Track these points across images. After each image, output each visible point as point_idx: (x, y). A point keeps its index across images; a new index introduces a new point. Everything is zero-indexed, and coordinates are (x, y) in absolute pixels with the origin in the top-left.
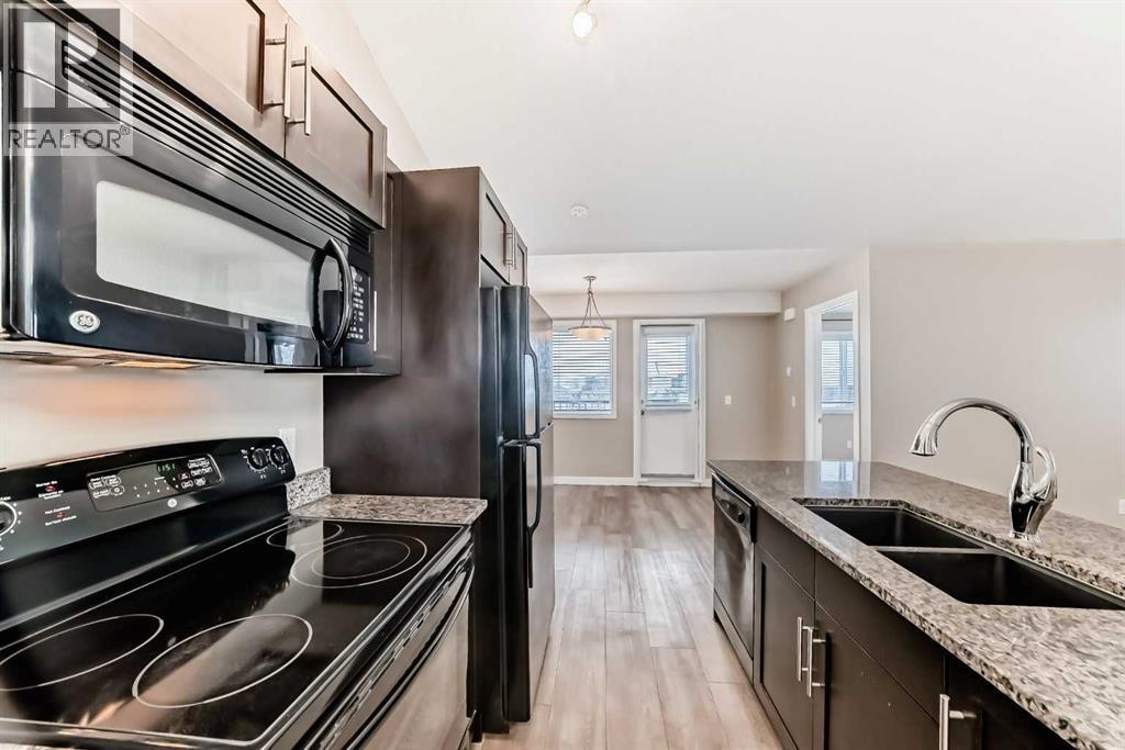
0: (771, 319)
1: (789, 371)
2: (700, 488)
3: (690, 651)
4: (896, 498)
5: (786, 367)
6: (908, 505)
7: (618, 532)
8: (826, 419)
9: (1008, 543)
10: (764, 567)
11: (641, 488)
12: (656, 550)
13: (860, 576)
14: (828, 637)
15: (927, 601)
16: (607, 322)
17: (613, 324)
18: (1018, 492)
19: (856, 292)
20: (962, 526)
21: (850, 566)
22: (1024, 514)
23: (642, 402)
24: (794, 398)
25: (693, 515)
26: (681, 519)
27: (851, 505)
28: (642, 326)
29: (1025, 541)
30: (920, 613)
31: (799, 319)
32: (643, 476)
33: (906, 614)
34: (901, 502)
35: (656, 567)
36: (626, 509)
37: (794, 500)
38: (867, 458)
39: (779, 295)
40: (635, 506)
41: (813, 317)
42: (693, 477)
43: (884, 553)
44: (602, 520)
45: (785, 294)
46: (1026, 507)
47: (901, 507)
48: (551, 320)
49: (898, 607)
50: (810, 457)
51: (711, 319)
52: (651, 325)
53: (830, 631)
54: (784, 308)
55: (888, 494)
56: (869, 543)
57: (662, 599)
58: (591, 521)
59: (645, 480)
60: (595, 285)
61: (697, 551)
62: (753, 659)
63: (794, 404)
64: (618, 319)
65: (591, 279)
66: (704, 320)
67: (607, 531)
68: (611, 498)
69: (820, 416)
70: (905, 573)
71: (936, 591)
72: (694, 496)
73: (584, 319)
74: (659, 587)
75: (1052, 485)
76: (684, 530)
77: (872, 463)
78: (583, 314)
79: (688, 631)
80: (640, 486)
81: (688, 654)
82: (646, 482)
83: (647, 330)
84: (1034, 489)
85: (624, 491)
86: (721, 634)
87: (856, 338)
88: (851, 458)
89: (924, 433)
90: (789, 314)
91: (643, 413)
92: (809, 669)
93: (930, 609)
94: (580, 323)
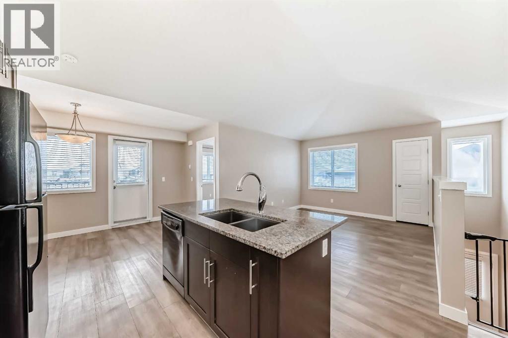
0: (183, 144)
1: (190, 166)
2: (150, 223)
3: (152, 300)
4: (230, 208)
5: (189, 164)
6: (234, 210)
7: (99, 257)
8: (204, 186)
9: (258, 215)
10: (188, 245)
11: (114, 229)
12: (128, 259)
13: (226, 233)
14: (215, 262)
15: (245, 234)
16: (90, 135)
17: (94, 135)
18: (260, 200)
19: (214, 138)
20: (247, 213)
21: (223, 231)
22: (261, 205)
23: (114, 182)
24: (192, 178)
25: (148, 236)
26: (141, 239)
27: (218, 213)
28: (114, 139)
29: (262, 213)
30: (244, 238)
31: (194, 146)
32: (115, 222)
33: (240, 240)
34: (232, 209)
35: (129, 268)
36: (104, 243)
37: (199, 214)
38: (218, 197)
39: (186, 135)
40: (112, 240)
41: (199, 145)
42: (146, 218)
43: (232, 225)
44: (87, 254)
45: (189, 134)
46: (261, 203)
47: (232, 211)
48: (46, 127)
49: (238, 239)
50: (198, 199)
51: (155, 141)
52: (120, 139)
53: (215, 259)
54: (188, 140)
55: (227, 207)
56: (228, 223)
57: (134, 283)
58: (77, 257)
59: (115, 224)
60: (79, 109)
61: (150, 252)
62: (184, 287)
63: (192, 180)
64: (97, 134)
65: (76, 105)
66: (151, 141)
67: (90, 258)
68: (92, 239)
69: (202, 184)
70: (238, 228)
71: (246, 231)
72: (146, 227)
73: (70, 130)
74: (131, 277)
75: (266, 196)
76: (143, 244)
77: (220, 199)
78: (70, 127)
79: (150, 291)
80: (113, 229)
81: (152, 301)
82: (118, 225)
83: (117, 142)
84: (263, 197)
85: (103, 233)
86: (167, 284)
87: (214, 155)
88: (212, 198)
89: (239, 184)
90: (190, 143)
91: (115, 188)
92: (208, 278)
93: (246, 237)
94: (67, 132)
